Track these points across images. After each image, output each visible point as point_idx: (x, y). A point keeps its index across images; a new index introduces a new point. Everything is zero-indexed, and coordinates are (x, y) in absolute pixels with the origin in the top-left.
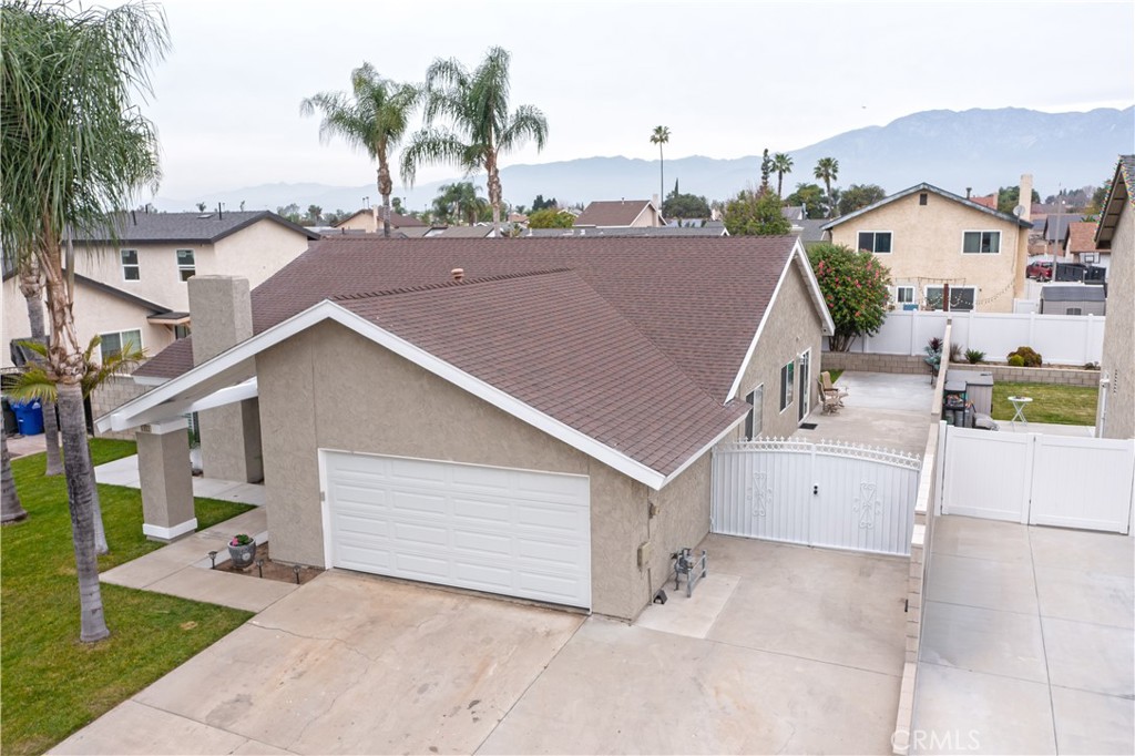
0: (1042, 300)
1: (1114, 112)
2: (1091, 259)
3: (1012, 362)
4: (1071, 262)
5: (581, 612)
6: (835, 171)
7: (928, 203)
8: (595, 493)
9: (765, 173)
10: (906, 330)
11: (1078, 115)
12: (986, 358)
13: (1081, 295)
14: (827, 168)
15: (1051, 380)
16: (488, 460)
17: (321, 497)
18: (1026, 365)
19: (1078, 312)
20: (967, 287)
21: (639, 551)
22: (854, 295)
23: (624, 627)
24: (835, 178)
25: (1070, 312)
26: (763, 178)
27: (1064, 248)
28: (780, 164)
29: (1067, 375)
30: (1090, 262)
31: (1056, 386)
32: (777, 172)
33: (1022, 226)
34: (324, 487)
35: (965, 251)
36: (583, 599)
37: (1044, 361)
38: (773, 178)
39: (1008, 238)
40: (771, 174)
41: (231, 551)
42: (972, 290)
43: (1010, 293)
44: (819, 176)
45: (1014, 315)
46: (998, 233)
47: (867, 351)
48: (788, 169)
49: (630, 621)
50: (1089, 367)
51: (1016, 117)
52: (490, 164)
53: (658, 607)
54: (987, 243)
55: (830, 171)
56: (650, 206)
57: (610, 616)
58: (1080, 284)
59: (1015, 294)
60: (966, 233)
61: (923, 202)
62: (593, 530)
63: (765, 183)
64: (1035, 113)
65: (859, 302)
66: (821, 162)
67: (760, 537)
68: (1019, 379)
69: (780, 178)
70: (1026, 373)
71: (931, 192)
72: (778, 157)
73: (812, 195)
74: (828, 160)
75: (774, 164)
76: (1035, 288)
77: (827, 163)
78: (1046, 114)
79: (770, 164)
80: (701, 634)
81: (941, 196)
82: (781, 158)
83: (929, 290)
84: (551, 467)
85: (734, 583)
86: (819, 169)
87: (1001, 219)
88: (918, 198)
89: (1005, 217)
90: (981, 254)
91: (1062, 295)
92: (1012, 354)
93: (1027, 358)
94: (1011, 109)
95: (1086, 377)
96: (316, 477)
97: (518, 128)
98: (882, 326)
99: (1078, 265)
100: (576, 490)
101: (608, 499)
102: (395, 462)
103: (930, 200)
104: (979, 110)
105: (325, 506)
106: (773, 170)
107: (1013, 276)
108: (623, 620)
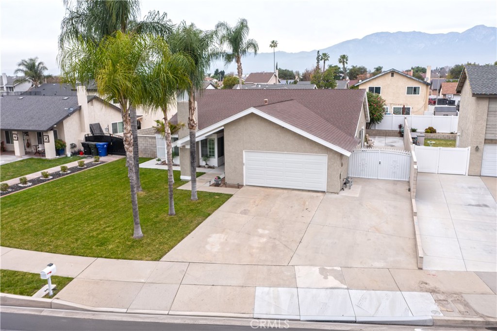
0: (434, 112)
1: (457, 34)
2: (450, 97)
3: (427, 132)
4: (442, 98)
5: (324, 192)
6: (347, 60)
7: (394, 76)
8: (329, 159)
9: (318, 61)
10: (390, 121)
11: (443, 35)
12: (417, 131)
13: (449, 110)
14: (343, 60)
15: (439, 138)
16: (297, 151)
17: (243, 164)
18: (431, 133)
19: (447, 115)
20: (408, 107)
21: (340, 175)
22: (374, 109)
23: (336, 195)
24: (347, 63)
25: (444, 115)
26: (317, 63)
27: (439, 92)
28: (325, 57)
29: (445, 136)
30: (450, 98)
31: (441, 140)
32: (323, 60)
33: (427, 84)
34: (244, 162)
35: (407, 94)
36: (325, 189)
37: (437, 132)
38: (321, 62)
39: (423, 89)
40: (320, 61)
41: (215, 181)
42: (410, 108)
43: (423, 109)
44: (340, 62)
45: (425, 116)
46: (419, 87)
47: (377, 129)
48: (328, 59)
49: (338, 193)
50: (452, 133)
51: (417, 36)
52: (238, 61)
53: (342, 191)
54: (415, 91)
55: (345, 60)
56: (275, 75)
57: (332, 193)
58: (446, 106)
59: (425, 110)
60: (408, 87)
61: (392, 75)
62: (328, 169)
63: (318, 65)
64: (425, 34)
65: (375, 112)
66: (341, 56)
67: (363, 177)
68: (429, 138)
69: (324, 63)
70: (431, 136)
71: (396, 72)
72: (323, 54)
73: (335, 70)
74: (344, 56)
75: (322, 57)
76: (432, 108)
77: (344, 57)
78: (429, 34)
79: (320, 57)
80: (357, 196)
81: (398, 73)
82: (325, 55)
83: (394, 108)
84: (316, 153)
85: (361, 187)
86: (340, 59)
87: (420, 82)
88: (390, 74)
89: (422, 81)
90: (413, 95)
91: (442, 110)
92: (426, 129)
93: (431, 130)
94: (414, 32)
95: (451, 137)
96: (242, 159)
97: (248, 48)
98: (382, 120)
99: (445, 99)
100: (323, 159)
101: (333, 160)
102: (268, 154)
103: (395, 75)
104: (401, 32)
105: (244, 167)
106: (321, 60)
107: (424, 103)
108: (335, 193)
